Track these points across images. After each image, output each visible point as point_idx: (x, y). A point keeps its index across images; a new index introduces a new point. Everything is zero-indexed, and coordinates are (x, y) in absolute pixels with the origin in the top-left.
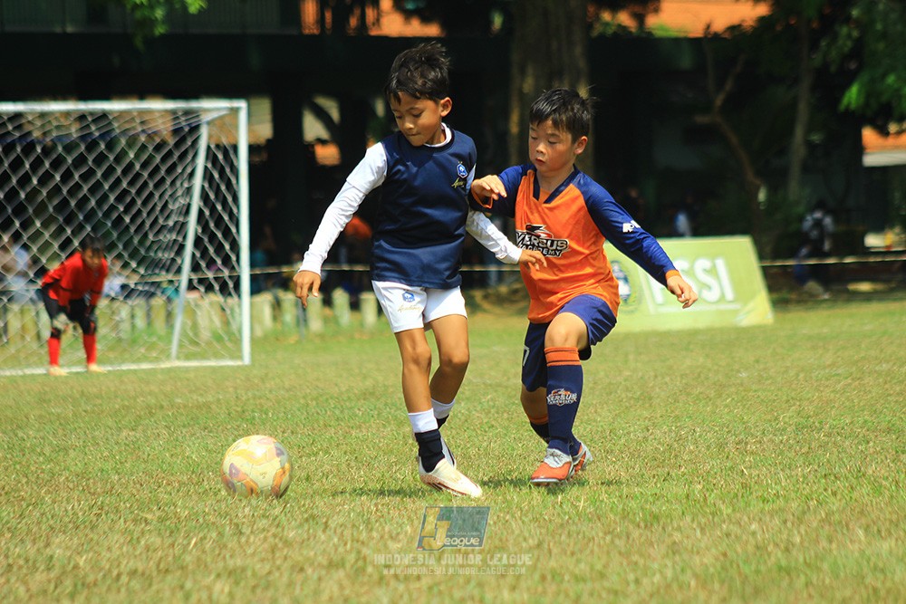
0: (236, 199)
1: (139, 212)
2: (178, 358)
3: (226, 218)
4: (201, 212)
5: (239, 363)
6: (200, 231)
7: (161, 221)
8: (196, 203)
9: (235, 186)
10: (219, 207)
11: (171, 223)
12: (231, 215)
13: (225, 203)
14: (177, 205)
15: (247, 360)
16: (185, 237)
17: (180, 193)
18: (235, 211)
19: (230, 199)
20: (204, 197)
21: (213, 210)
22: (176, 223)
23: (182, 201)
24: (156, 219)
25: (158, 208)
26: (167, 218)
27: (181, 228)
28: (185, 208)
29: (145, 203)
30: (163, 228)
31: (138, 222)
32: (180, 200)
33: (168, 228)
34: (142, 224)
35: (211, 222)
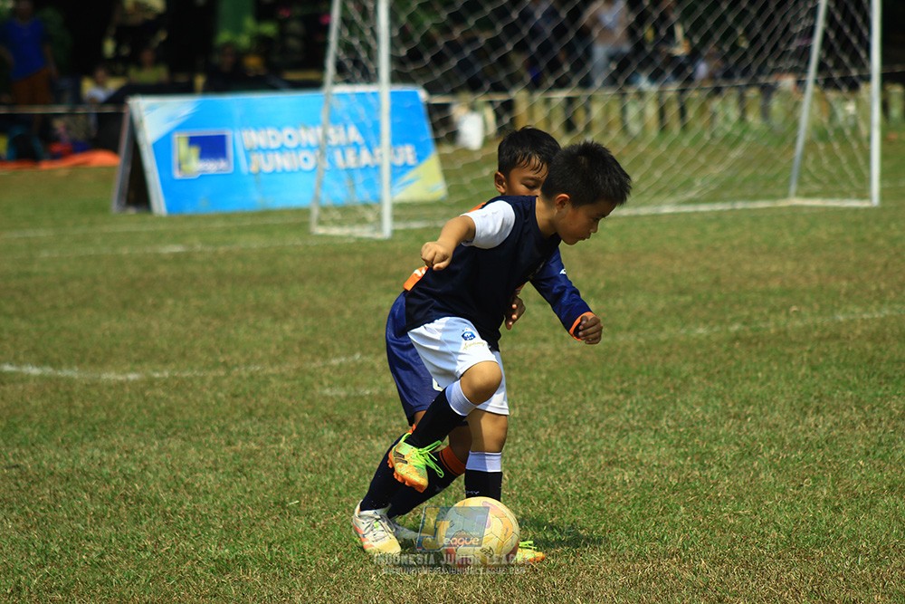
0: (867, 21)
1: (759, 36)
2: (797, 194)
3: (854, 41)
4: (825, 36)
5: (865, 204)
6: (824, 56)
7: (782, 46)
8: (821, 24)
9: (866, 6)
10: (847, 30)
11: (793, 48)
12: (860, 38)
13: (853, 24)
14: (800, 29)
15: (875, 199)
16: (808, 63)
17: (803, 14)
18: (865, 33)
19: (859, 20)
20: (830, 18)
21: (839, 32)
22: (798, 48)
23: (806, 23)
24: (777, 44)
25: (780, 32)
26: (790, 42)
27: (804, 54)
28: (809, 30)
29: (765, 26)
30: (784, 53)
31: (757, 48)
32: (803, 23)
33: (790, 53)
34: (762, 49)
35: (837, 46)
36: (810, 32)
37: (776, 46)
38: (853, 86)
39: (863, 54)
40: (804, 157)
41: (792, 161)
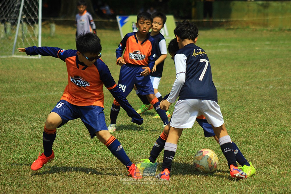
0: (38, 4)
1: (6, 7)
2: (14, 54)
3: (33, 9)
4: (24, 7)
5: (36, 57)
6: (23, 13)
7: (12, 10)
8: (22, 4)
10: (31, 6)
11: (15, 11)
12: (35, 9)
13: (33, 5)
14: (17, 5)
16: (18, 15)
18: (37, 7)
19: (35, 4)
20: (25, 2)
21: (28, 6)
22: (16, 11)
24: (11, 9)
25: (11, 6)
26: (14, 9)
27: (18, 12)
29: (7, 4)
30: (12, 12)
31: (5, 10)
32: (18, 3)
33: (14, 12)
34: (6, 11)
35: (27, 11)
36: (19, 6)
37: (10, 10)
38: (33, 23)
39: (36, 14)
40: (17, 43)
41: (13, 44)
